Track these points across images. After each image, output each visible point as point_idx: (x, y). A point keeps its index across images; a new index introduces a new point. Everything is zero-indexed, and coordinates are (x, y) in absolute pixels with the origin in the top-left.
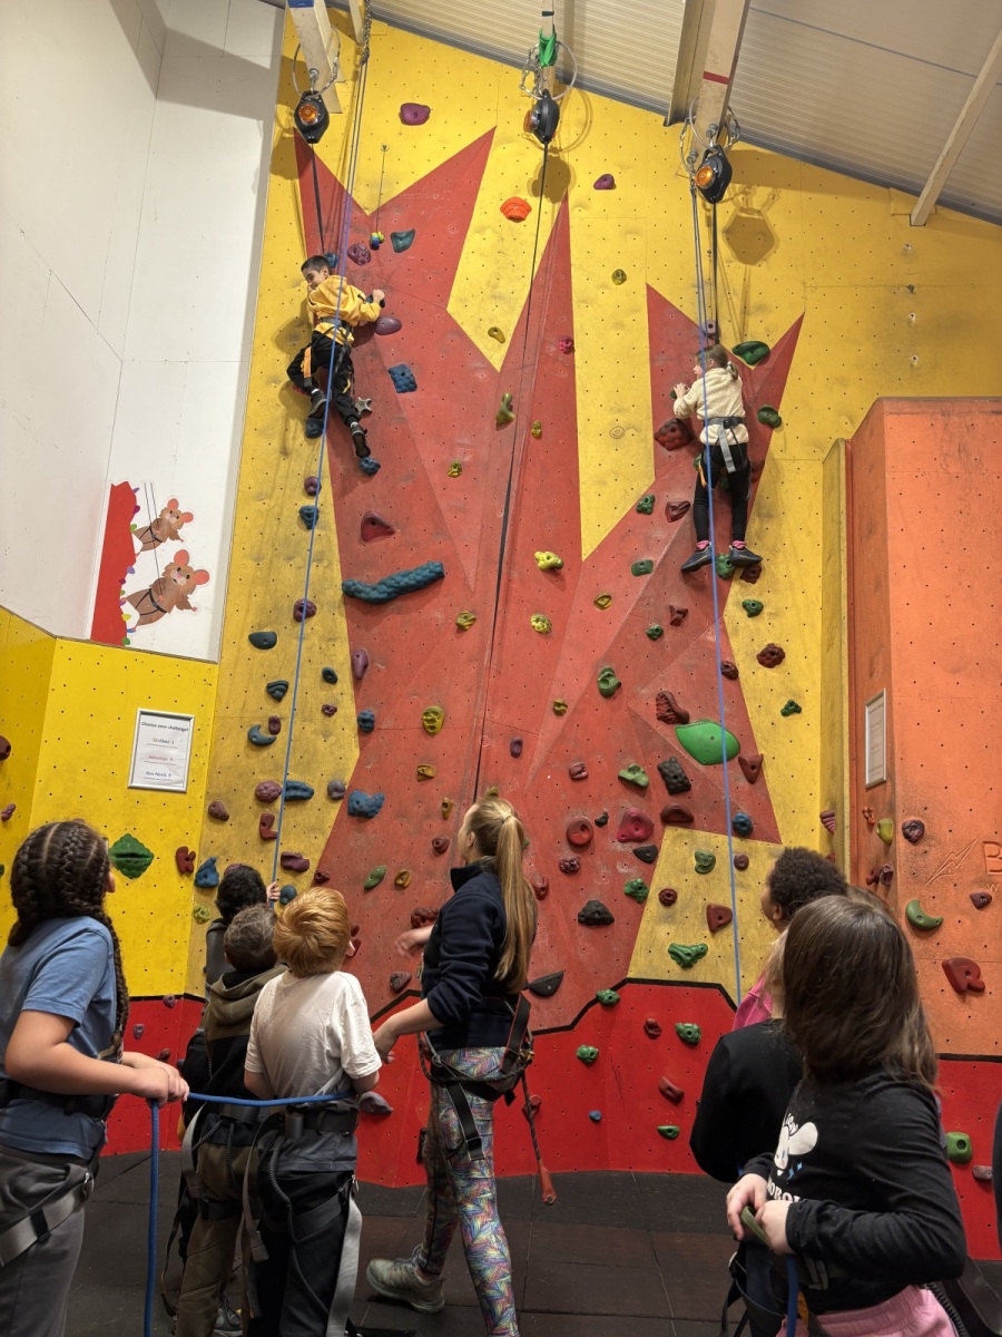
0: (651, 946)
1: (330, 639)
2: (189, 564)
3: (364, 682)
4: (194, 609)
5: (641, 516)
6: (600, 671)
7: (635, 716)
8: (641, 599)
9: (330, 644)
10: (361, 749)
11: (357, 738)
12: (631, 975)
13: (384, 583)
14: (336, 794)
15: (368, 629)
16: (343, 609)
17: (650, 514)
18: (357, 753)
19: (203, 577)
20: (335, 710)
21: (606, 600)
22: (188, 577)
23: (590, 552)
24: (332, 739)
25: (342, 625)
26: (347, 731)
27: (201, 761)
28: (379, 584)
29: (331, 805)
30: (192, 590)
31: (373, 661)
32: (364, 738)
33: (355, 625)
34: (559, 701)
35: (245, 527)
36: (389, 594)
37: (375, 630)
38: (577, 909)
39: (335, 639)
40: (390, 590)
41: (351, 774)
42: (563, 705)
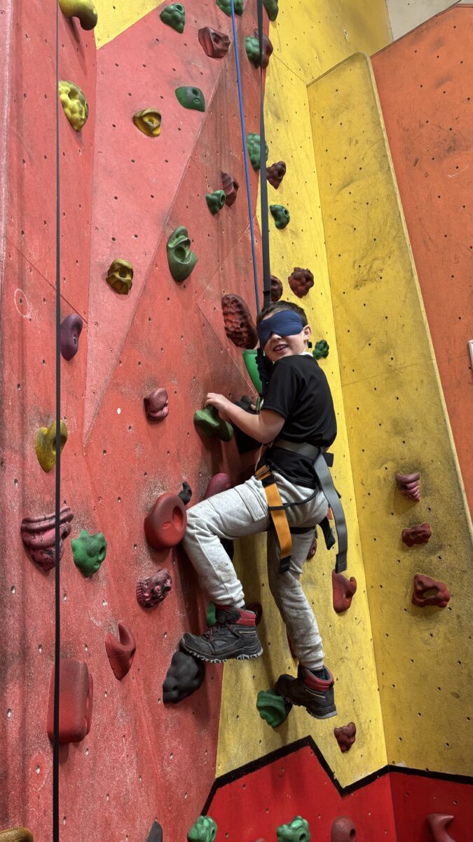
0: (238, 707)
5: (168, 29)
6: (169, 232)
7: (205, 324)
8: (199, 143)
12: (221, 771)
17: (180, 31)
21: (156, 122)
23: (107, 41)
34: (125, 263)
38: (160, 676)
42: (130, 271)
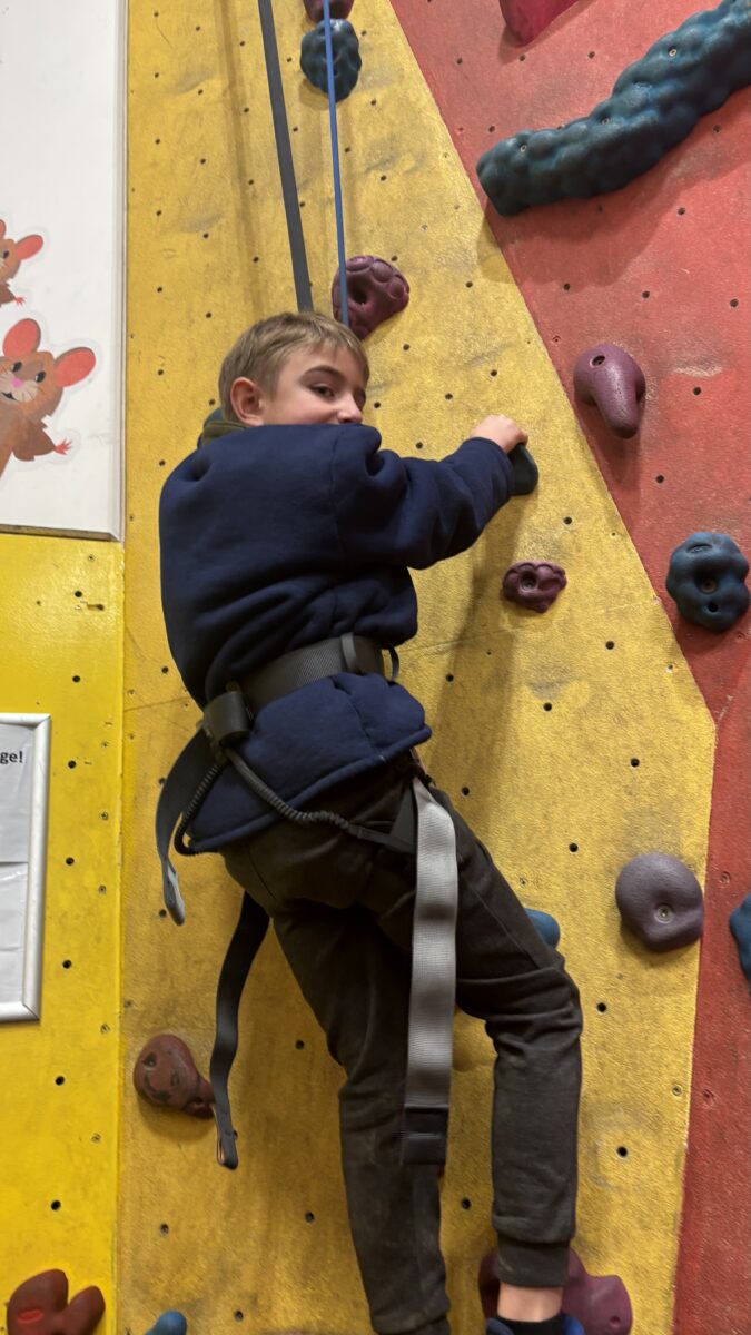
1: (478, 358)
2: (42, 348)
3: (645, 453)
4: (63, 448)
9: (482, 372)
10: (713, 705)
11: (682, 664)
13: (638, 78)
14: (664, 923)
15: (606, 274)
16: (497, 259)
18: (700, 727)
19: (80, 362)
20: (557, 581)
22: (41, 377)
24: (574, 694)
25: (506, 305)
26: (631, 648)
27: (91, 881)
28: (619, 90)
29: (650, 976)
30: (51, 405)
31: (661, 369)
32: (712, 659)
33: (555, 287)
35: (154, 164)
36: (665, 106)
37: (640, 268)
39: (495, 353)
40: (665, 89)
41: (703, 822)
